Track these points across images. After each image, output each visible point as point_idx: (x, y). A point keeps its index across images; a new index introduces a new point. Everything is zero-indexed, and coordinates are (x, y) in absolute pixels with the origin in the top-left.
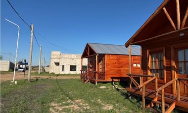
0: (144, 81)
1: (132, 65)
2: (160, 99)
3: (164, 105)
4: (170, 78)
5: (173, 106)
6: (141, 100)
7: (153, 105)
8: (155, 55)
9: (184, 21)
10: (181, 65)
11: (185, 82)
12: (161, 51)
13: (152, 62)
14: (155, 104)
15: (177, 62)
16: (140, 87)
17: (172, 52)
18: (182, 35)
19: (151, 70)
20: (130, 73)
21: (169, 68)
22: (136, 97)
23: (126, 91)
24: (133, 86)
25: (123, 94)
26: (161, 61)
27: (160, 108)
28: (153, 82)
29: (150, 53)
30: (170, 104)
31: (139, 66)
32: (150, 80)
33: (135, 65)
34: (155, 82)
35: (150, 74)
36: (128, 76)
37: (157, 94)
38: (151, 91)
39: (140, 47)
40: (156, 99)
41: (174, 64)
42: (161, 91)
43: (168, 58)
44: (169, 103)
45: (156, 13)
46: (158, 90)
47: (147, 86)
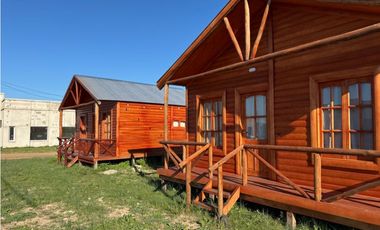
0: (191, 153)
1: (170, 124)
2: (215, 185)
3: (221, 194)
4: (232, 146)
5: (236, 195)
6: (184, 189)
7: (204, 197)
8: (210, 106)
9: (256, 46)
10: (251, 123)
11: (256, 152)
12: (219, 98)
13: (205, 117)
14: (207, 195)
15: (244, 118)
16: (182, 164)
17: (237, 100)
18: (252, 70)
19: (202, 133)
20: (166, 140)
21: (231, 129)
22: (175, 185)
23: (157, 176)
24: (171, 164)
25: (152, 182)
26: (219, 116)
27: (216, 201)
28: (205, 153)
29: (202, 102)
30: (232, 192)
31: (183, 125)
32: (201, 150)
33: (175, 124)
34: (208, 155)
35: (200, 139)
36: (161, 146)
37: (211, 176)
38: (201, 171)
39: (184, 88)
40: (209, 186)
41: (238, 121)
42: (217, 169)
43: (231, 111)
44: (229, 191)
46: (212, 168)
47: (194, 162)
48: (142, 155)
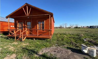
0: (16, 32)
1: (10, 26)
3: (23, 37)
4: (25, 30)
6: (14, 38)
7: (19, 39)
8: (20, 23)
9: (29, 14)
11: (29, 30)
12: (22, 22)
13: (19, 25)
14: (20, 38)
15: (27, 25)
16: (13, 34)
17: (26, 22)
18: (28, 18)
19: (18, 28)
20: (9, 29)
22: (12, 38)
24: (11, 34)
26: (22, 25)
27: (22, 39)
28: (19, 31)
29: (18, 22)
30: (25, 37)
31: (13, 26)
32: (18, 31)
33: (11, 26)
34: (20, 32)
35: (18, 29)
36: (8, 31)
37: (21, 35)
38: (18, 35)
39: (14, 19)
40: (20, 37)
41: (26, 26)
42: (22, 34)
43: (24, 24)
45: (20, 8)
46: (21, 33)
48: (2, 33)
